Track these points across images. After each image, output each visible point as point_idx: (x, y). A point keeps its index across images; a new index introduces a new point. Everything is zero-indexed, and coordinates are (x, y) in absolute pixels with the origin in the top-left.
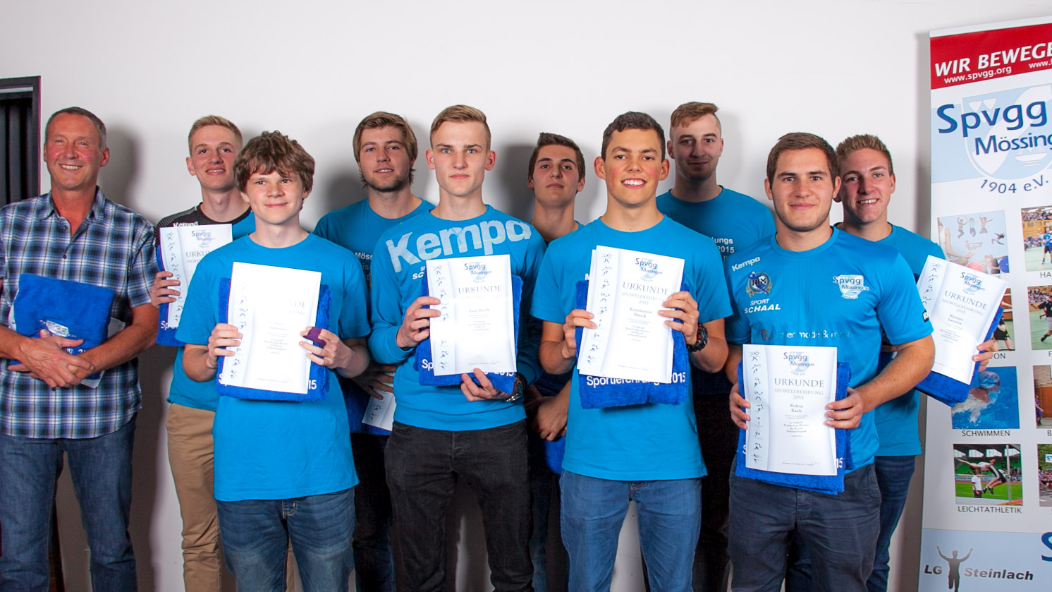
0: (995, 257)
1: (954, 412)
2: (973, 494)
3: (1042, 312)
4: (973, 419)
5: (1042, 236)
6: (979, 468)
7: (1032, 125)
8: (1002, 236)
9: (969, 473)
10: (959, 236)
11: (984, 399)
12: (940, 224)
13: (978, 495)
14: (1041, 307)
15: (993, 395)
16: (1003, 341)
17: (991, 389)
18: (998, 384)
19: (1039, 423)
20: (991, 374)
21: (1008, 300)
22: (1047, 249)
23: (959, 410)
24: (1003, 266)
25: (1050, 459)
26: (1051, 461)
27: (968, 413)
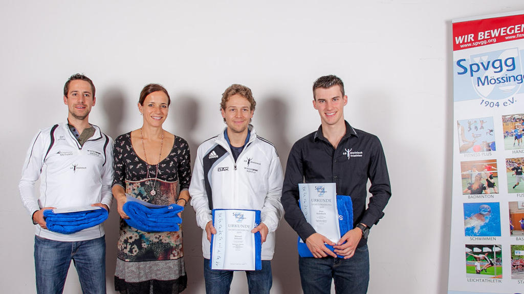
0: (488, 142)
1: (466, 227)
2: (476, 272)
3: (514, 172)
4: (476, 231)
5: (513, 131)
6: (479, 258)
7: (508, 70)
10: (469, 131)
11: (482, 220)
12: (458, 124)
13: (478, 272)
14: (513, 170)
15: (487, 218)
16: (492, 188)
17: (486, 215)
18: (490, 212)
19: (512, 233)
20: (486, 206)
21: (495, 165)
22: (516, 138)
23: (469, 226)
24: (492, 147)
25: (517, 253)
26: (518, 254)
27: (473, 228)
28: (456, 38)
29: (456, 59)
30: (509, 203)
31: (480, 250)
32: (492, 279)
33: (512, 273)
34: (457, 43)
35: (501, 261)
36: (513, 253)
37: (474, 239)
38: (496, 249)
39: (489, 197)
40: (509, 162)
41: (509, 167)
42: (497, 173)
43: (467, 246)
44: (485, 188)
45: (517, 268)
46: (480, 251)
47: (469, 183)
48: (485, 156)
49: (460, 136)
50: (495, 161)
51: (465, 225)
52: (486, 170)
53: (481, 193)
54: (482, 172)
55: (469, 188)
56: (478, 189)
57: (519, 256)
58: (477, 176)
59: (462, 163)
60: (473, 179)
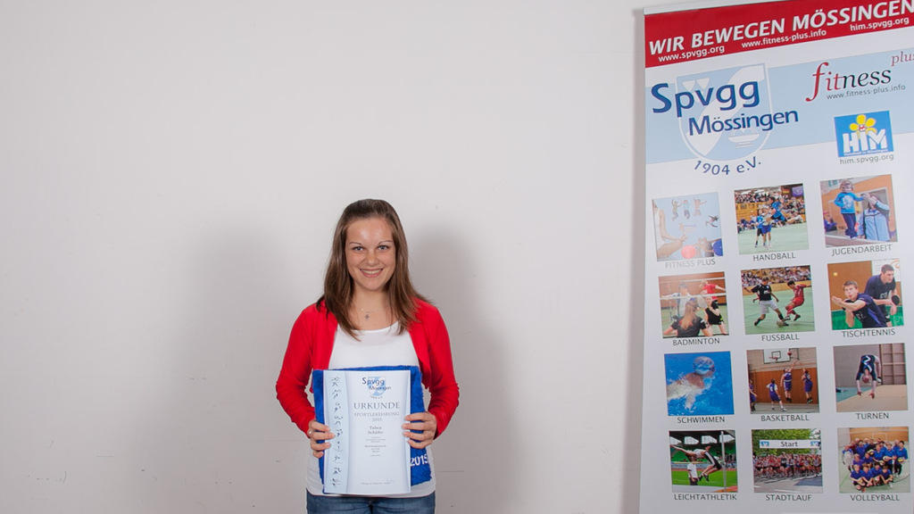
0: (708, 240)
1: (670, 398)
2: (689, 481)
3: (756, 295)
4: (688, 405)
5: (754, 219)
6: (695, 456)
7: (745, 106)
8: (716, 219)
9: (685, 461)
10: (673, 219)
11: (698, 385)
12: (654, 206)
13: (694, 482)
14: (754, 290)
15: (708, 381)
16: (717, 326)
17: (706, 375)
18: (712, 369)
19: (753, 409)
20: (705, 359)
21: (722, 283)
22: (760, 232)
23: (675, 397)
24: (717, 249)
25: (764, 444)
26: (765, 447)
27: (683, 400)
28: (651, 43)
29: (650, 84)
30: (748, 351)
31: (694, 441)
32: (720, 494)
33: (755, 481)
34: (653, 52)
35: (735, 460)
36: (756, 445)
37: (685, 420)
38: (725, 439)
39: (711, 341)
40: (747, 276)
41: (746, 285)
42: (725, 296)
43: (673, 434)
44: (703, 326)
45: (764, 472)
46: (697, 442)
47: (675, 317)
48: (704, 266)
49: (658, 229)
50: (722, 274)
51: (668, 394)
52: (706, 291)
53: (697, 336)
54: (699, 296)
55: (675, 326)
56: (690, 327)
57: (768, 450)
58: (688, 303)
59: (661, 279)
60: (682, 309)
